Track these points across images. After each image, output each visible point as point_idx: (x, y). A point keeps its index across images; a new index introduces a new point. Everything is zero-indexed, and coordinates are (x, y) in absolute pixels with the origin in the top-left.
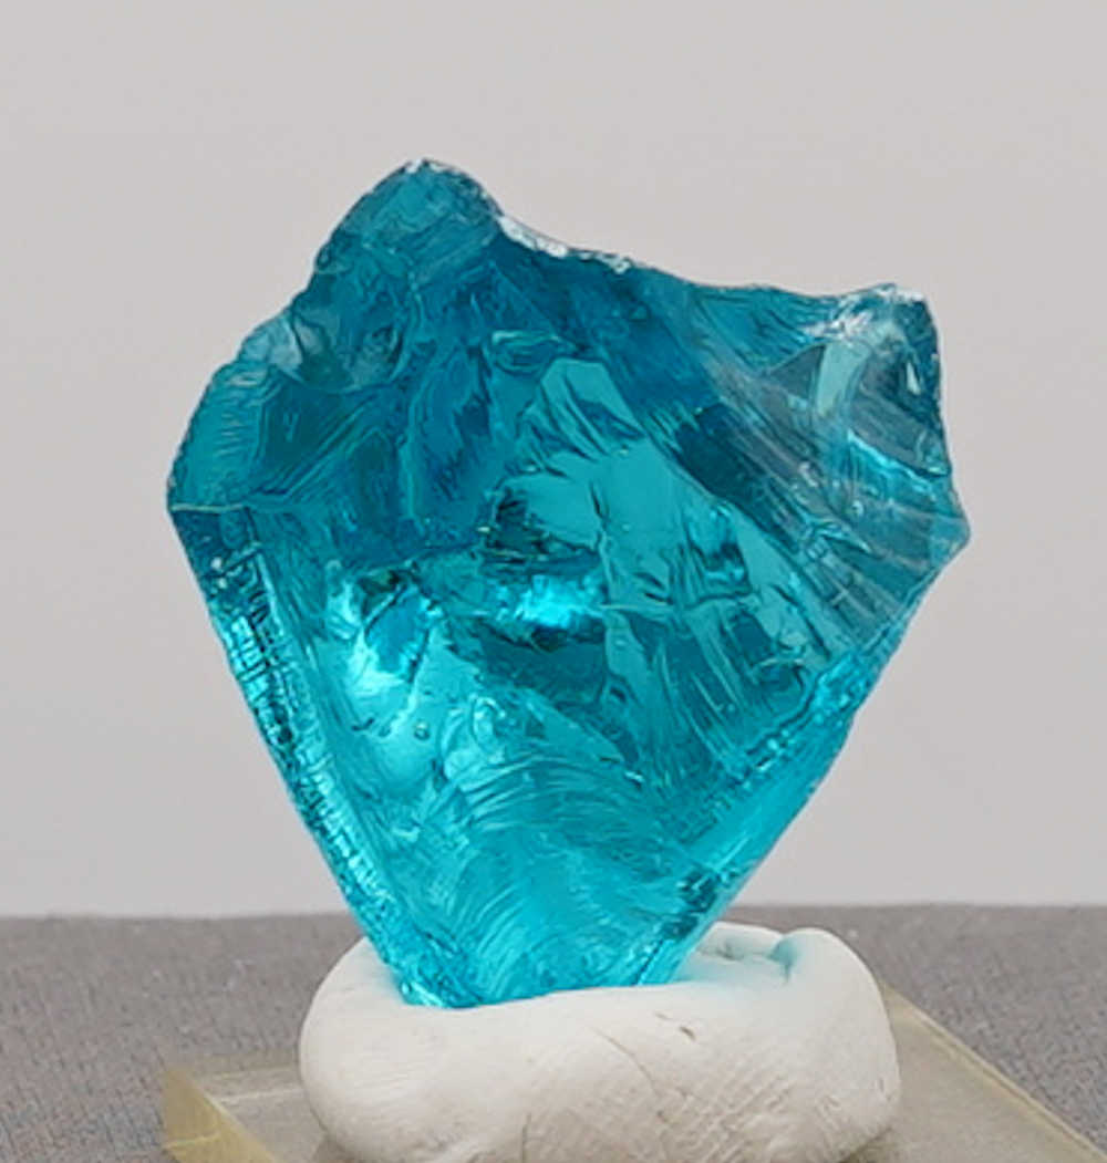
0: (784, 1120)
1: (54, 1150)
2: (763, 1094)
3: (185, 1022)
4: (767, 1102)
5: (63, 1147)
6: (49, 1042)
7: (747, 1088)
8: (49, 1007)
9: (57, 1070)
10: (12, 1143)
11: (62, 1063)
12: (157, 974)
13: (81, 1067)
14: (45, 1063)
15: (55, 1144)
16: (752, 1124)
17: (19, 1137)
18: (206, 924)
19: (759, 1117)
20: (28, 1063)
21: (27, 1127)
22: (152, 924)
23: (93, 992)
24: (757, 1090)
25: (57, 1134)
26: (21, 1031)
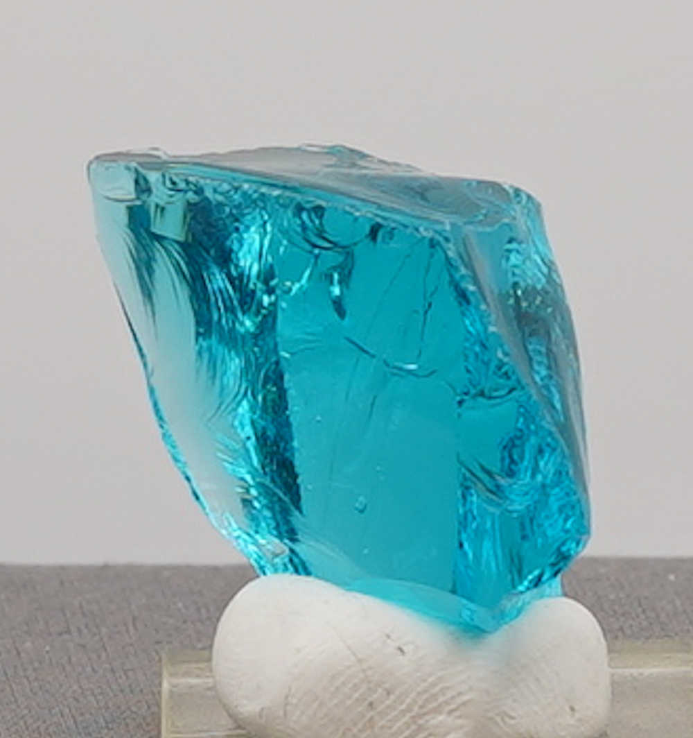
0: (460, 722)
1: (106, 731)
2: (446, 703)
3: (199, 641)
4: (448, 708)
5: (112, 729)
6: (104, 655)
7: (434, 697)
8: (104, 630)
9: (109, 675)
10: (77, 727)
11: (112, 670)
12: (180, 605)
13: (125, 672)
14: (101, 672)
15: (107, 727)
16: (434, 722)
17: (82, 722)
18: (216, 569)
19: (441, 718)
20: (89, 669)
21: (88, 716)
22: (176, 569)
23: (134, 619)
24: (441, 699)
25: (109, 720)
26: (84, 646)
